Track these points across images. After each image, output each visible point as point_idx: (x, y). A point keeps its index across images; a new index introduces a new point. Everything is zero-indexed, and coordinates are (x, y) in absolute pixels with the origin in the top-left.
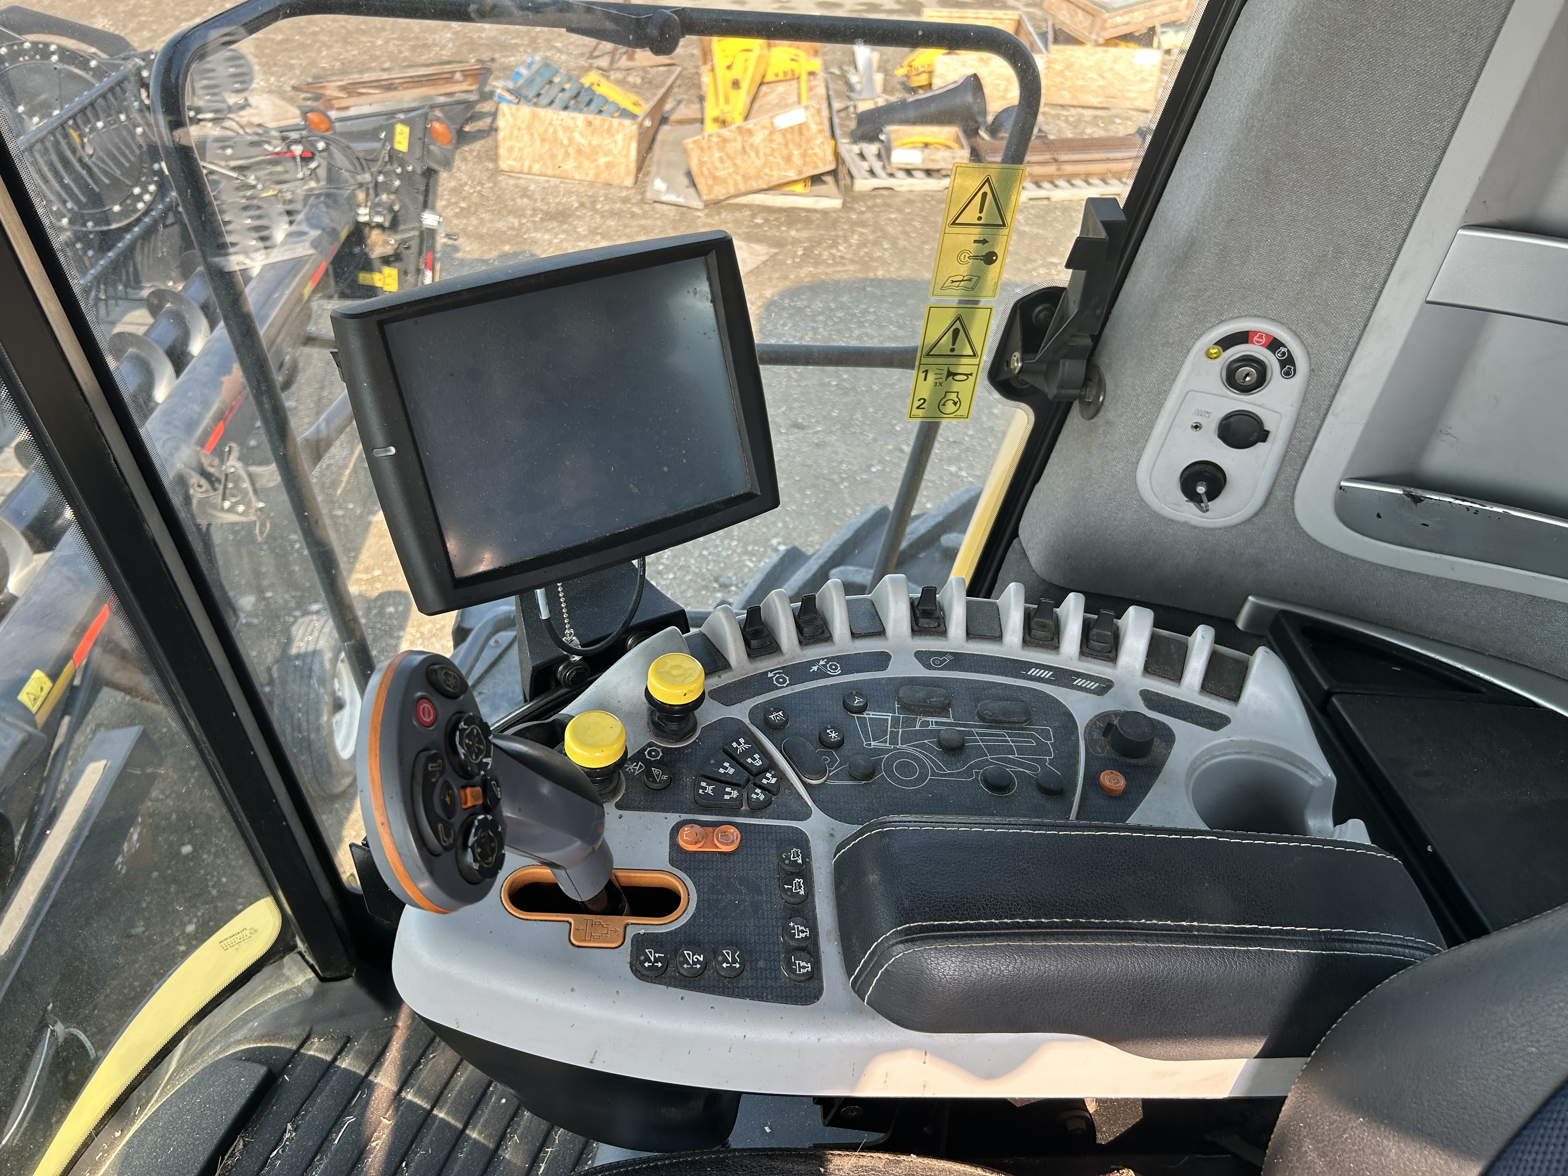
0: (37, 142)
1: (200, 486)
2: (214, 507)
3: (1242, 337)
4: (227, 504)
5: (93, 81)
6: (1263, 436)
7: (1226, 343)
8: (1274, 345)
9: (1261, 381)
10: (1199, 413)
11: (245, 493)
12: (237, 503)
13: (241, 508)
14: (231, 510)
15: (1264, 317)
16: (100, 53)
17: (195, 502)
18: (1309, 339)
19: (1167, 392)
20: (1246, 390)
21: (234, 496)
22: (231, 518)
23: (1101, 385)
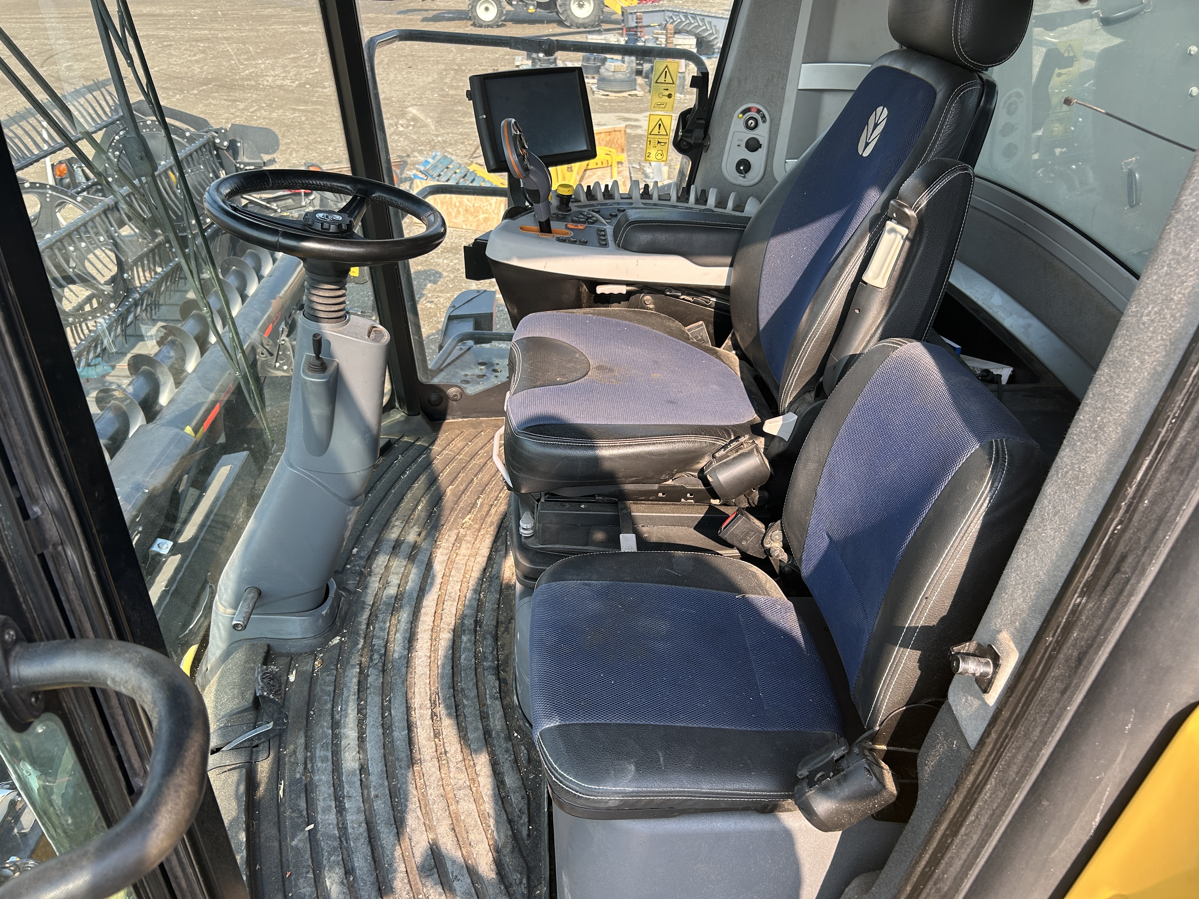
0: (57, 241)
1: (263, 354)
2: (270, 366)
3: (748, 110)
4: (278, 365)
5: (187, 145)
6: (760, 146)
7: (744, 112)
8: (759, 111)
9: (756, 125)
10: (739, 140)
11: (288, 357)
12: (284, 364)
13: (285, 367)
14: (280, 369)
15: (754, 102)
16: (191, 129)
17: (259, 363)
18: (769, 109)
19: (728, 134)
20: (753, 129)
21: (282, 360)
22: (279, 373)
23: (709, 139)
